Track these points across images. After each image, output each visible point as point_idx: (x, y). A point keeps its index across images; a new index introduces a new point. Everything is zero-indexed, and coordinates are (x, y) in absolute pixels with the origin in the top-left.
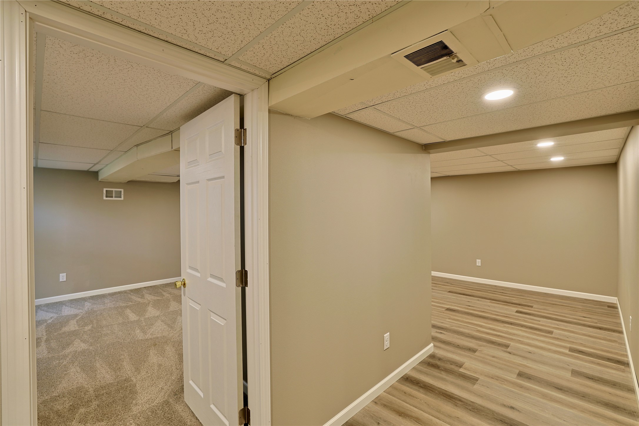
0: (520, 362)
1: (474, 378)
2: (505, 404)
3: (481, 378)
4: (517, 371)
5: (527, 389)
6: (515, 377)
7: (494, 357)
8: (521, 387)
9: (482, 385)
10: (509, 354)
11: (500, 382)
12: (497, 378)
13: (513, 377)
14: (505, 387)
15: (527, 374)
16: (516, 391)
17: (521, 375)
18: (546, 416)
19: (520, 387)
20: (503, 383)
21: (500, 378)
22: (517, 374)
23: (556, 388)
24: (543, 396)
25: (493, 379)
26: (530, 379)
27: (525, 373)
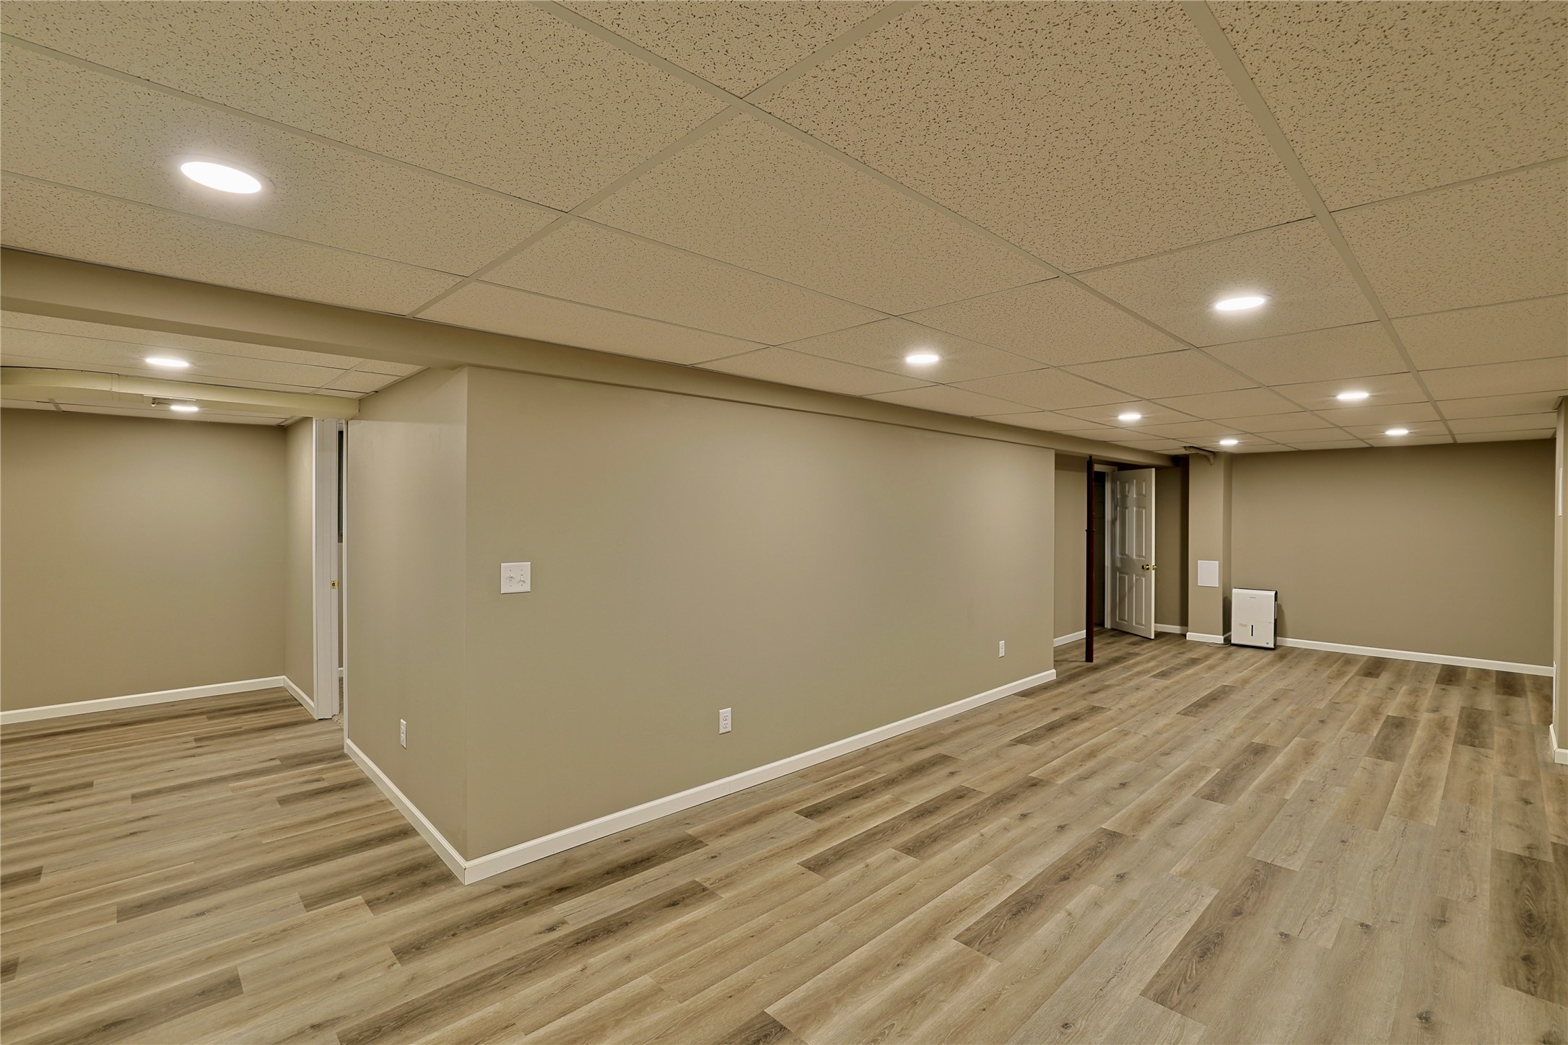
0: (259, 1021)
1: (316, 904)
2: (218, 910)
3: (305, 915)
4: (246, 987)
5: (194, 964)
6: (239, 969)
7: (340, 977)
8: (210, 959)
9: (288, 906)
10: (315, 1021)
11: (261, 936)
12: (275, 937)
13: (244, 965)
14: (243, 935)
15: (217, 1001)
16: (214, 944)
17: (232, 985)
18: (129, 945)
19: (210, 957)
20: (254, 939)
21: (269, 943)
22: (242, 982)
23: (124, 1021)
24: (149, 978)
25: (281, 929)
26: (203, 993)
27: (224, 999)
